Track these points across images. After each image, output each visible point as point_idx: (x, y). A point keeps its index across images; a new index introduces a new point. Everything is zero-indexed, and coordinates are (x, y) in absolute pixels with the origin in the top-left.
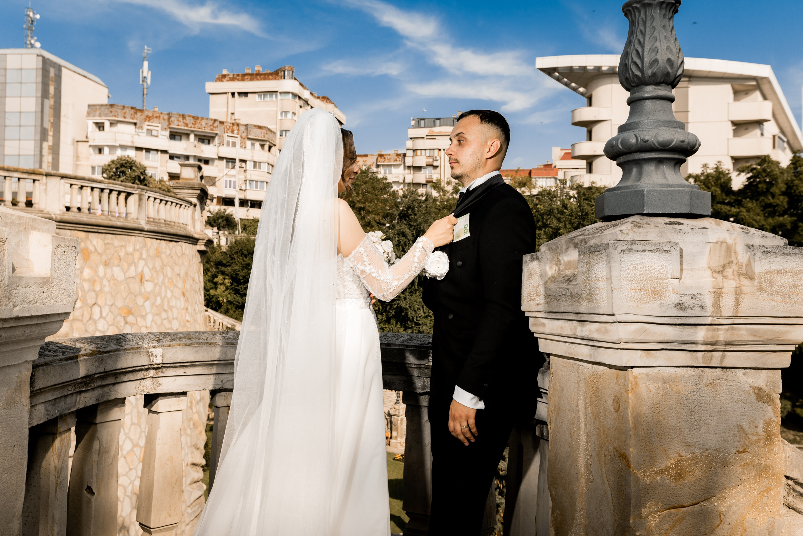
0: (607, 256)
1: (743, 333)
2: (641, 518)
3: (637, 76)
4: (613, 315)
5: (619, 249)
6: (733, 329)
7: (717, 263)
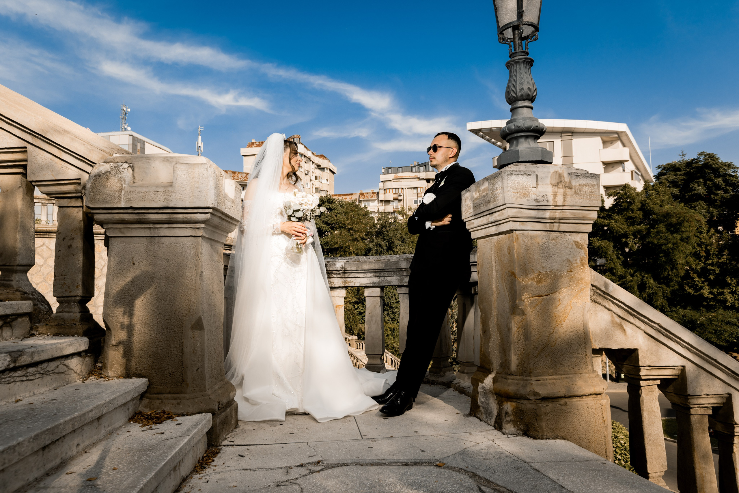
0: (501, 177)
1: (568, 214)
2: (522, 300)
3: (514, 96)
4: (505, 204)
5: (507, 173)
6: (563, 212)
7: (555, 181)
